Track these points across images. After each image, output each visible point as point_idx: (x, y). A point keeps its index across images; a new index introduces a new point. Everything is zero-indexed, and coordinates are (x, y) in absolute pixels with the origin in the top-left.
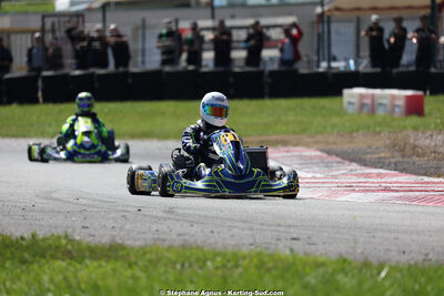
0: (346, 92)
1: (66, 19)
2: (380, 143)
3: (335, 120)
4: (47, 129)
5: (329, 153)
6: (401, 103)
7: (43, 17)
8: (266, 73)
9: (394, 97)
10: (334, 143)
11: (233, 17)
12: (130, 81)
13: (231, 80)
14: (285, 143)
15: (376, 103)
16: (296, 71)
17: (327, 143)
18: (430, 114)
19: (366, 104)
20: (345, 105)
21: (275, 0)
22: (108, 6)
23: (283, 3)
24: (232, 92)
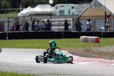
0: (81, 37)
1: (15, 19)
2: (84, 49)
3: (77, 44)
4: (6, 46)
5: (69, 52)
6: (94, 40)
9: (92, 38)
10: (72, 49)
11: (59, 18)
12: (29, 34)
13: (54, 34)
15: (88, 39)
16: (70, 32)
17: (70, 49)
18: (101, 43)
19: (85, 40)
20: (81, 40)
21: (71, 14)
22: (30, 15)
23: (73, 15)
24: (54, 37)
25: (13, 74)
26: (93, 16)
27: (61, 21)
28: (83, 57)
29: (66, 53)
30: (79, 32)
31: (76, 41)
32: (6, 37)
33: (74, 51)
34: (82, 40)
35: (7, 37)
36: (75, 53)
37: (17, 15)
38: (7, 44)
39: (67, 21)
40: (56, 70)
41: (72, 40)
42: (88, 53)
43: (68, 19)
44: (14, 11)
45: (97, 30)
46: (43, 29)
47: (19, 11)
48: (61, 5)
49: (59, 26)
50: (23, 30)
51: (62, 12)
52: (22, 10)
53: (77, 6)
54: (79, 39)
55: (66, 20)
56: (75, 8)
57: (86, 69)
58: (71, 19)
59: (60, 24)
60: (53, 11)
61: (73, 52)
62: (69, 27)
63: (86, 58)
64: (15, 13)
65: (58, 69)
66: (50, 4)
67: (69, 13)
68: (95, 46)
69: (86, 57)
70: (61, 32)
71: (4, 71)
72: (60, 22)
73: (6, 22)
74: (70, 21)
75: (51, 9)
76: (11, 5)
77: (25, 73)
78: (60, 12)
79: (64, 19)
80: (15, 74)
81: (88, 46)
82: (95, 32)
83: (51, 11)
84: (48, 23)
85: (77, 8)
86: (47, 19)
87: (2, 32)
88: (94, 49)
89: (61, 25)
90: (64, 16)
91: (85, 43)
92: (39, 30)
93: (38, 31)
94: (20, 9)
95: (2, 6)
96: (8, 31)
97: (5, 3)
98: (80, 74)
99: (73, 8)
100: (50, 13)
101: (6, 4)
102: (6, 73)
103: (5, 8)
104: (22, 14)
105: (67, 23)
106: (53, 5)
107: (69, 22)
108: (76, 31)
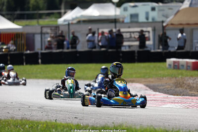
0: (168, 60)
1: (53, 28)
2: (173, 82)
3: (161, 72)
4: (38, 75)
5: (147, 86)
6: (191, 65)
7: (42, 27)
8: (136, 52)
9: (187, 62)
10: (153, 82)
11: (129, 27)
12: (78, 55)
13: (121, 55)
14: (133, 82)
15: (180, 64)
16: (149, 52)
17: (150, 82)
19: (176, 66)
20: (167, 66)
21: (150, 20)
22: (79, 22)
23: (154, 21)
24: (121, 59)
25: (49, 124)
26: (188, 24)
27: (133, 32)
28: (172, 95)
29: (141, 88)
30: (165, 51)
31: (159, 67)
32: (38, 60)
33: (156, 84)
34: (170, 65)
35: (40, 61)
36: (158, 87)
37: (57, 21)
38: (40, 73)
39: (144, 33)
40: (125, 118)
41: (152, 65)
42: (180, 88)
43: (144, 29)
44: (52, 16)
45: (195, 49)
46: (102, 47)
47: (60, 15)
48: (132, 4)
49: (129, 41)
50: (68, 48)
51: (134, 16)
52: (65, 13)
53: (161, 6)
54: (165, 63)
55: (142, 31)
56: (157, 9)
57: (176, 116)
58: (150, 29)
59: (131, 37)
60: (118, 16)
61: (154, 86)
62: (147, 43)
63: (178, 97)
64: (53, 19)
65: (127, 116)
66: (113, 3)
67: (147, 18)
68: (192, 76)
69: (177, 95)
70: (133, 52)
71: (35, 118)
72: (131, 35)
73: (38, 34)
74: (149, 32)
75: (116, 11)
76: (46, 5)
77: (72, 122)
78: (132, 16)
79: (139, 29)
80: (53, 124)
81: (180, 76)
82: (192, 51)
83: (116, 16)
84: (110, 36)
85: (160, 10)
86: (109, 30)
87: (31, 52)
88: (191, 81)
89: (134, 39)
90: (138, 24)
91: (175, 71)
92: (95, 47)
93: (94, 50)
94: (63, 11)
95: (31, 6)
96: (42, 49)
97: (36, 1)
98: (167, 124)
99: (153, 9)
100: (114, 18)
101: (37, 3)
102: (38, 123)
103: (35, 10)
104: (65, 21)
105: (144, 35)
106: (118, 5)
107: (147, 35)
108: (159, 51)
